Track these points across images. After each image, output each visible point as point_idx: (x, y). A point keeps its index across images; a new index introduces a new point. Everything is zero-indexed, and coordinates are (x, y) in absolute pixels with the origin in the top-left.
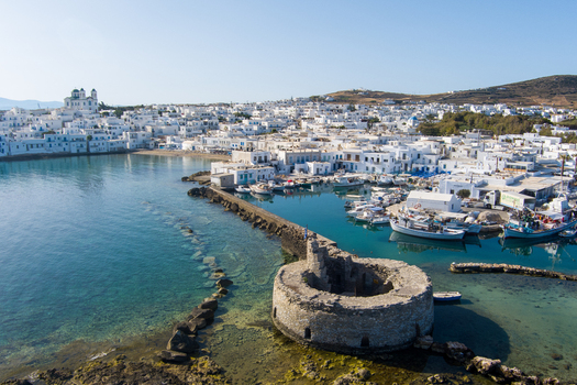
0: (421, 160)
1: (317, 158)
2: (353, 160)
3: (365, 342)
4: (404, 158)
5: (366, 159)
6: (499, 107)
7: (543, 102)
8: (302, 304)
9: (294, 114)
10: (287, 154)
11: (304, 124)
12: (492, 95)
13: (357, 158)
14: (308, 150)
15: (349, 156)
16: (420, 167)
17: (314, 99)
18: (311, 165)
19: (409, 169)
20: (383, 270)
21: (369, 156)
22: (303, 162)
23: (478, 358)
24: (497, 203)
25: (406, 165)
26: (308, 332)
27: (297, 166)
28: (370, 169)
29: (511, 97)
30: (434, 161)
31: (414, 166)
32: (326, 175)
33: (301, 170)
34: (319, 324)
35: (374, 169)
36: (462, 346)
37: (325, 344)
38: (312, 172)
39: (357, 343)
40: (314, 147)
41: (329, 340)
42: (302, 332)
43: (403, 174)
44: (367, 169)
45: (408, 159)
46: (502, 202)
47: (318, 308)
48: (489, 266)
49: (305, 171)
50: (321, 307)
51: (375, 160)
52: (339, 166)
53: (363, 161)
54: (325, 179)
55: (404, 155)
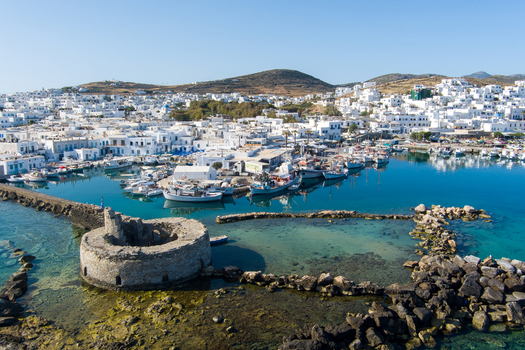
0: (178, 142)
1: (85, 145)
2: (119, 145)
3: (165, 278)
4: (164, 140)
5: (131, 143)
6: (235, 95)
7: (268, 90)
8: (111, 258)
9: (50, 105)
10: (54, 143)
11: (62, 114)
12: (228, 85)
13: (123, 143)
14: (75, 138)
15: (115, 142)
16: (178, 147)
17: (67, 90)
18: (80, 152)
19: (169, 150)
20: (169, 226)
21: (134, 140)
22: (71, 149)
23: (247, 273)
24: (243, 170)
25: (166, 147)
26: (118, 280)
27: (66, 154)
28: (136, 152)
29: (244, 87)
30: (189, 142)
31: (173, 147)
32: (95, 159)
33: (70, 157)
34: (127, 271)
35: (139, 152)
36: (234, 268)
37: (134, 286)
38: (82, 158)
39: (159, 280)
40: (80, 135)
41: (137, 282)
42: (113, 281)
43: (166, 154)
44: (133, 152)
45: (168, 141)
46: (247, 169)
47: (125, 259)
48: (244, 215)
49: (75, 158)
50: (128, 257)
51: (140, 144)
52: (106, 151)
53: (128, 146)
54: (96, 163)
55: (164, 138)
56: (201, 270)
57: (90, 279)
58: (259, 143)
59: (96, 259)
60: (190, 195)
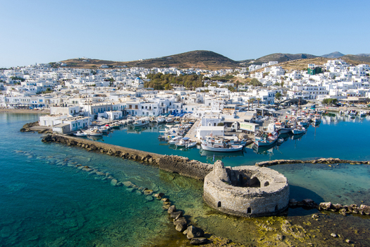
0: (172, 106)
1: (110, 108)
2: (133, 108)
3: (276, 208)
4: (162, 105)
5: (143, 107)
6: (173, 69)
8: (244, 196)
9: (56, 77)
11: (67, 84)
13: (136, 107)
15: (130, 106)
16: (173, 110)
18: (110, 113)
19: (166, 112)
21: (144, 105)
22: (102, 112)
25: (164, 109)
26: (249, 210)
27: (100, 115)
28: (145, 113)
29: (175, 63)
30: (180, 106)
31: (169, 110)
32: (121, 119)
33: (103, 117)
34: (255, 204)
35: (148, 113)
37: (259, 214)
38: (112, 118)
40: (99, 101)
41: (261, 211)
42: (245, 211)
43: (170, 115)
44: (143, 113)
45: (165, 106)
46: (241, 128)
47: (255, 196)
49: (107, 117)
50: (256, 195)
51: (148, 108)
52: (125, 114)
53: (140, 109)
54: (123, 121)
55: (162, 104)
56: (290, 202)
57: (225, 210)
58: (233, 108)
59: (232, 197)
60: (220, 147)
